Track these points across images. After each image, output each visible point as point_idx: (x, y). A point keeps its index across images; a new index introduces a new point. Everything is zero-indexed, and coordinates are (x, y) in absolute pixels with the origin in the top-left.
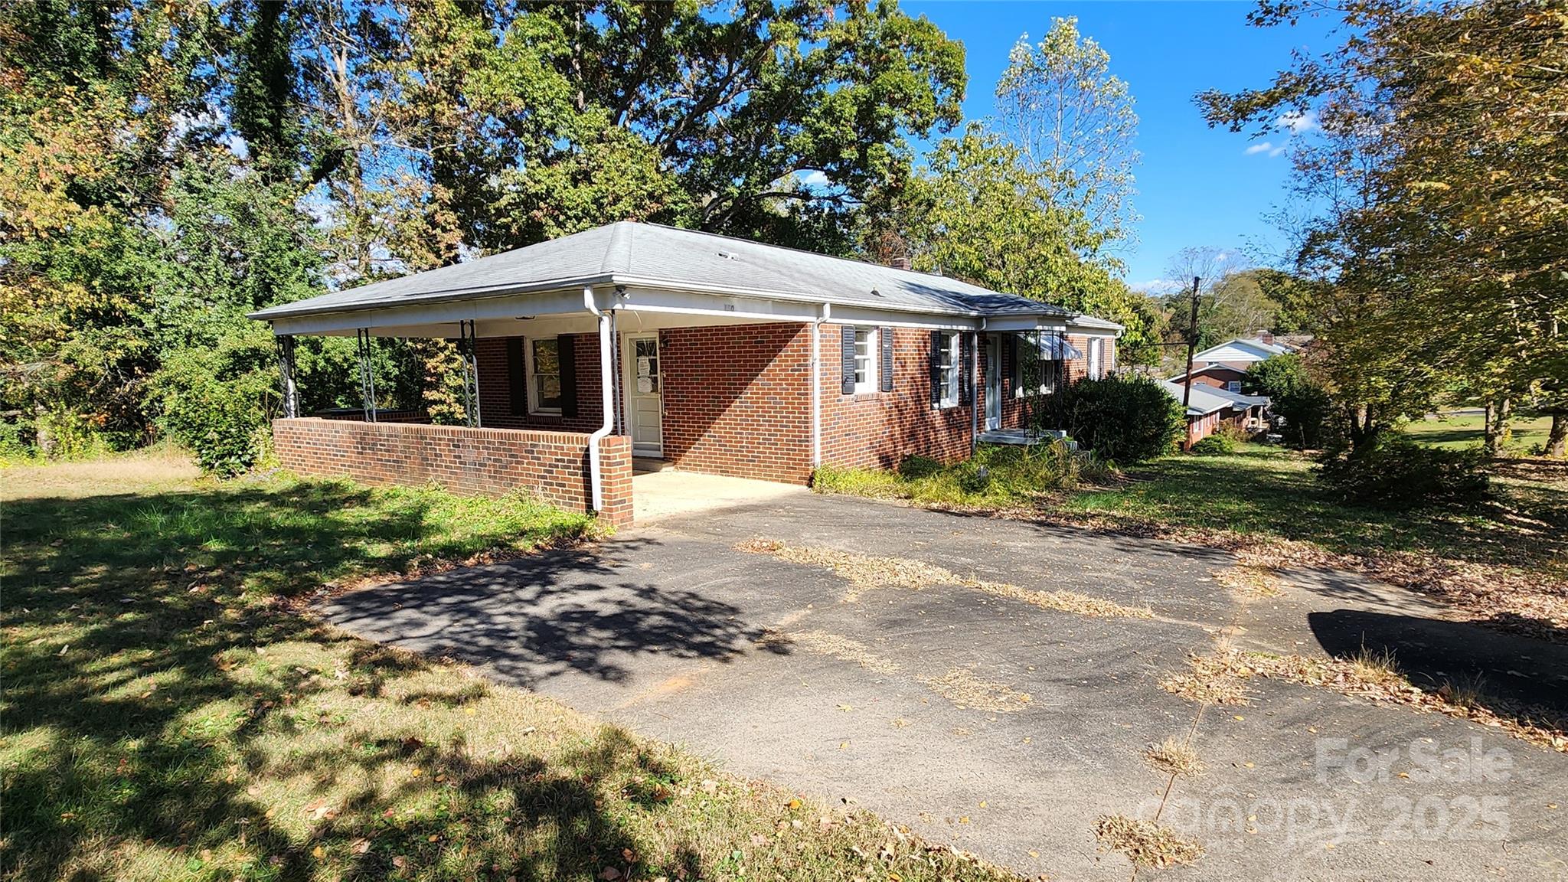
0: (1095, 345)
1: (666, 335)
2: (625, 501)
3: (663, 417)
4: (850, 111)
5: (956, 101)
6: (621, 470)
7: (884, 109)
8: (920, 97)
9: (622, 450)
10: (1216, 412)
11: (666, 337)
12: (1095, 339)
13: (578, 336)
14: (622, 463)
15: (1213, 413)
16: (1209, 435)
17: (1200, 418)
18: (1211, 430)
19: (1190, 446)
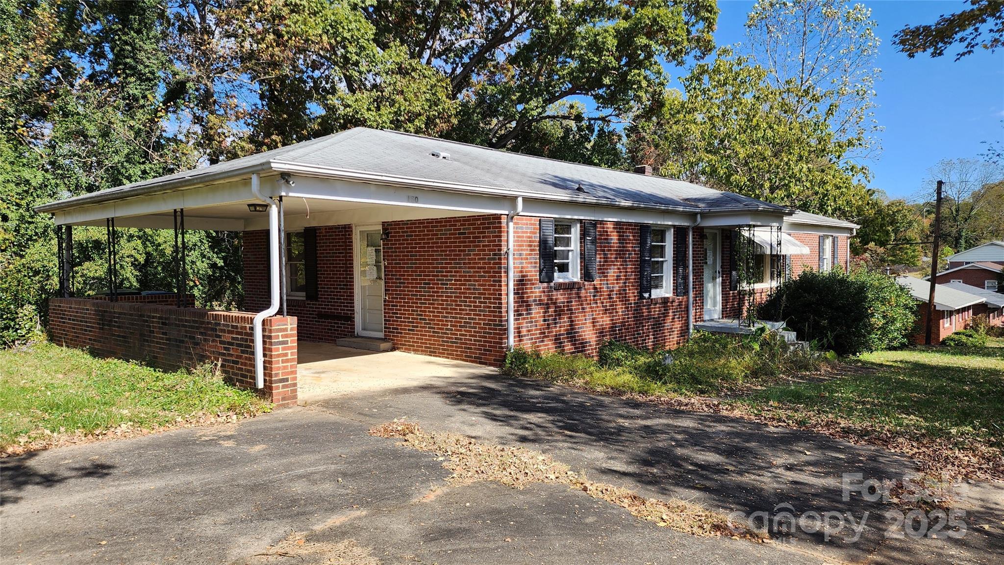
0: (828, 243)
1: (389, 229)
2: (287, 380)
3: (385, 301)
4: (612, 42)
5: (708, 32)
6: (284, 349)
7: (642, 40)
8: (675, 29)
9: (286, 330)
10: (968, 308)
11: (387, 229)
12: (827, 236)
13: (319, 228)
14: (286, 343)
15: (964, 310)
16: (962, 330)
17: (951, 313)
18: (963, 325)
19: (941, 339)
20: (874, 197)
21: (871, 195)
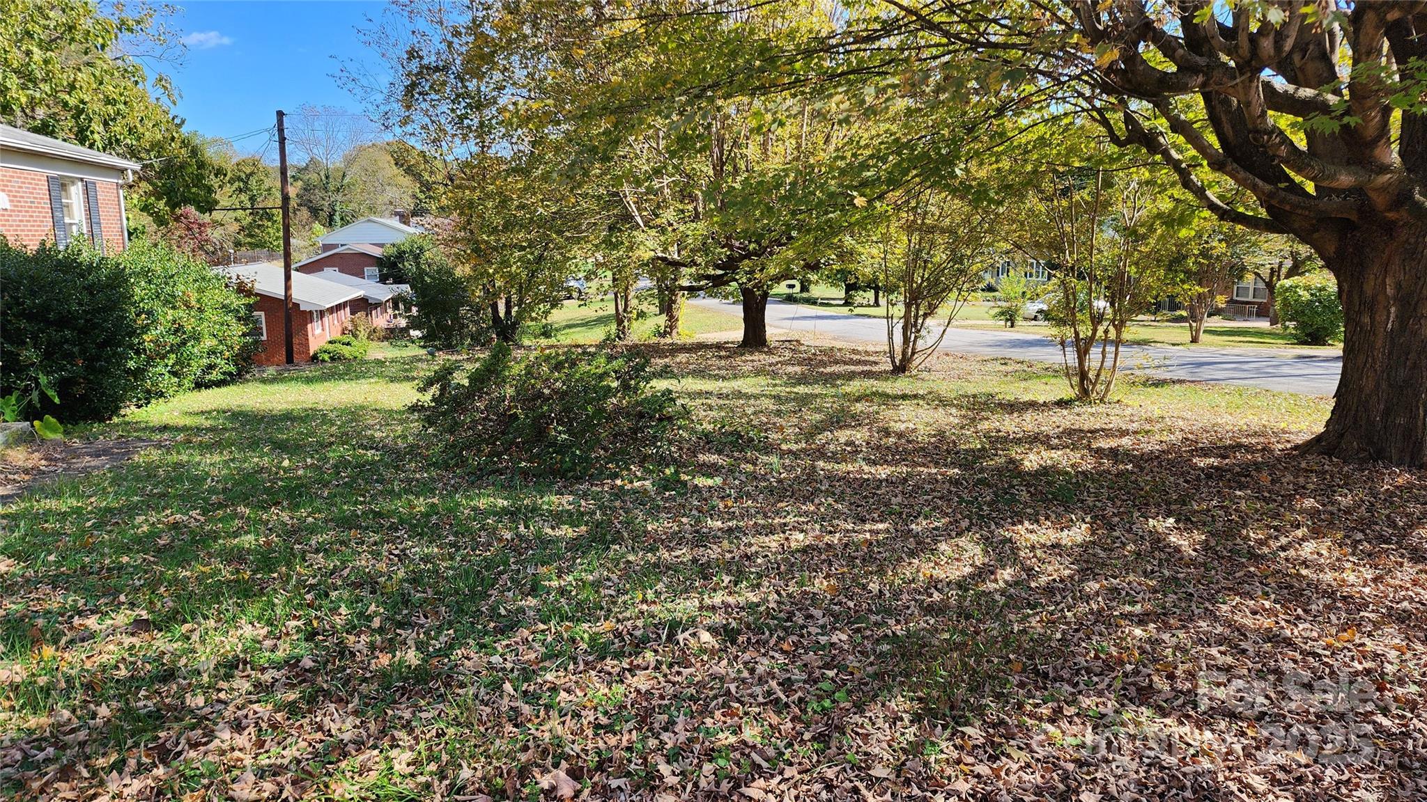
10: (344, 305)
15: (339, 307)
16: (337, 336)
17: (322, 314)
18: (340, 329)
19: (312, 353)
20: (184, 130)
21: (179, 126)
